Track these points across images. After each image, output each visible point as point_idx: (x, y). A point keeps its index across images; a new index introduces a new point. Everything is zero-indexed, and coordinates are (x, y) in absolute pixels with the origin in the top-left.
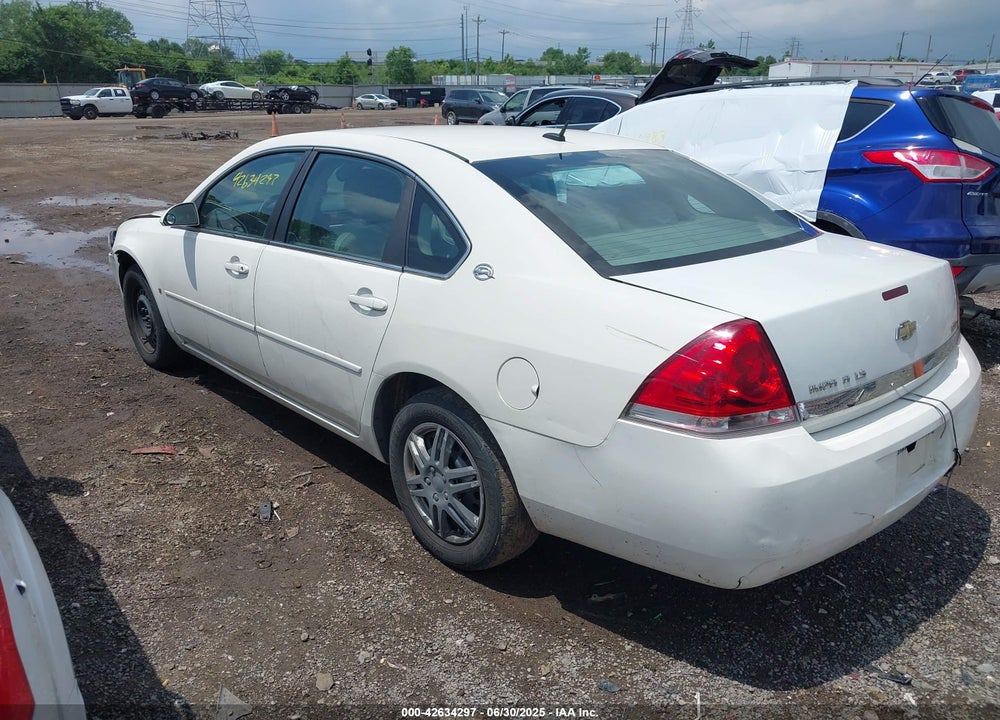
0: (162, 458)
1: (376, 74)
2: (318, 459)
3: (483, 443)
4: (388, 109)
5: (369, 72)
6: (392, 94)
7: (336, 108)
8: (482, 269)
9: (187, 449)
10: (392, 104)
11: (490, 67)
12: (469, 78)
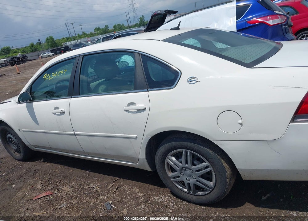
0: (48, 198)
1: (43, 46)
2: (112, 177)
3: (211, 152)
4: (52, 56)
5: (41, 46)
6: (52, 51)
7: (35, 60)
8: (191, 79)
9: (56, 190)
10: (53, 54)
11: (79, 37)
12: (74, 41)
